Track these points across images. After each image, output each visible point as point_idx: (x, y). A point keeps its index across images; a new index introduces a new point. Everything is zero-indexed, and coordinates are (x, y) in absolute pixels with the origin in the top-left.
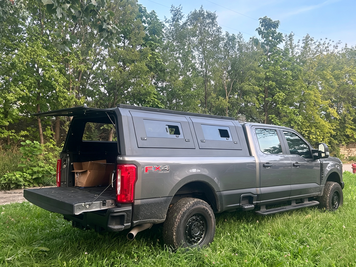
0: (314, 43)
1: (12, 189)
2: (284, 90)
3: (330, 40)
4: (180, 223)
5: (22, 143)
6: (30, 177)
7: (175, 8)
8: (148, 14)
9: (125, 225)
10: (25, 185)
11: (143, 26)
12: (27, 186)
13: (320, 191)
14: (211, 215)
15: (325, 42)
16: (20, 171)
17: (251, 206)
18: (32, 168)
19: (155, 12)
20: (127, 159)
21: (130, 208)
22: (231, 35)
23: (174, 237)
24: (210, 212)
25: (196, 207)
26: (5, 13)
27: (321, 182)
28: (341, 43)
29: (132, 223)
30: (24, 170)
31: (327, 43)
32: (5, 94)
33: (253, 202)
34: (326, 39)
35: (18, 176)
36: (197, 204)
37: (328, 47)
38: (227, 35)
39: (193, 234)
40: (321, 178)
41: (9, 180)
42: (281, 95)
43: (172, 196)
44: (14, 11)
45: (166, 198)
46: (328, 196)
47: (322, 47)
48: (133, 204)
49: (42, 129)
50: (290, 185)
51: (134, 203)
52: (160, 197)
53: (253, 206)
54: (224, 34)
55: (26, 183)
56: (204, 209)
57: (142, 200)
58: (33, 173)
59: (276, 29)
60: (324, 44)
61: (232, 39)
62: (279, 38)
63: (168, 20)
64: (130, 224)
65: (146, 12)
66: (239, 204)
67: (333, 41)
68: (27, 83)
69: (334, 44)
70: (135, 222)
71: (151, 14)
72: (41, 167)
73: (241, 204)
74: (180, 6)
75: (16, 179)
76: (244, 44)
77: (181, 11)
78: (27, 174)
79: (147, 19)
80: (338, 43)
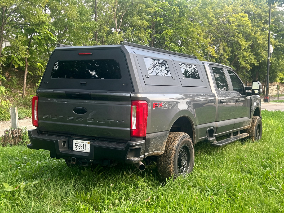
4: (176, 154)
13: (249, 124)
17: (213, 138)
20: (139, 95)
21: (143, 141)
25: (184, 140)
27: (250, 118)
33: (214, 135)
40: (251, 113)
43: (169, 130)
45: (166, 132)
50: (234, 119)
51: (146, 136)
52: (162, 131)
64: (143, 156)
66: (205, 137)
70: (146, 154)
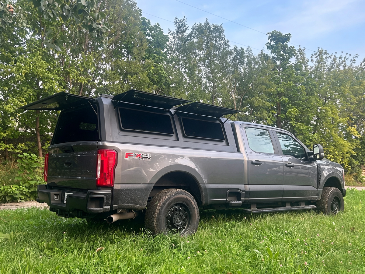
0: (329, 56)
1: (8, 203)
2: (297, 105)
3: (347, 54)
4: (161, 210)
5: (19, 155)
6: (27, 190)
7: (179, 20)
8: (152, 27)
9: (105, 207)
10: (22, 198)
11: (147, 39)
12: (24, 200)
13: (318, 195)
14: (194, 206)
15: (341, 55)
16: (17, 185)
17: (238, 202)
18: (29, 181)
19: (159, 25)
20: (107, 144)
21: (109, 191)
22: (239, 48)
23: (155, 224)
24: (193, 203)
25: (178, 196)
26: (4, 23)
27: (318, 185)
28: (358, 57)
29: (112, 207)
30: (21, 184)
31: (343, 57)
32: (3, 106)
33: (241, 199)
34: (342, 52)
35: (14, 189)
36: (180, 194)
37: (344, 61)
38: (236, 49)
39: (175, 223)
40: (318, 181)
41: (5, 193)
42: (294, 111)
43: (154, 184)
44: (13, 21)
45: (147, 185)
46: (327, 200)
47: (338, 61)
48: (112, 188)
49: (41, 143)
50: (283, 185)
51: (114, 187)
52: (140, 184)
53: (241, 202)
54: (232, 48)
55: (23, 197)
56: (187, 199)
57: (121, 185)
58: (29, 187)
59: (287, 43)
60: (340, 58)
61: (240, 53)
62: (291, 52)
63: (172, 32)
64: (109, 207)
65: (150, 25)
66: (226, 199)
67: (350, 55)
68: (26, 95)
69: (351, 57)
70: (114, 206)
71: (155, 27)
72: (38, 180)
73: (227, 199)
74: (184, 17)
75: (12, 192)
76: (253, 58)
77: (186, 23)
78: (23, 187)
79: (150, 32)
80: (355, 57)
